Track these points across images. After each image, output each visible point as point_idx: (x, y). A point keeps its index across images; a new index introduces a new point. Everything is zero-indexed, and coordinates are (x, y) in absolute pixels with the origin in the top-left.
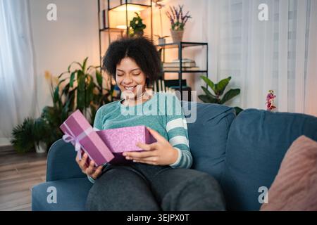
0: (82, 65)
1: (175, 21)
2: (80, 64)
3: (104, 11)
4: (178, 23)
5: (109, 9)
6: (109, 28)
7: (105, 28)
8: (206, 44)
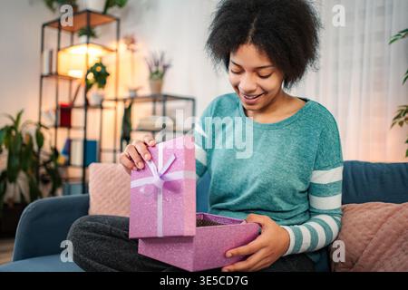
0: (15, 118)
1: (154, 69)
2: (12, 118)
3: (51, 53)
4: (157, 72)
5: (59, 50)
6: (57, 74)
7: (51, 75)
8: (193, 100)
